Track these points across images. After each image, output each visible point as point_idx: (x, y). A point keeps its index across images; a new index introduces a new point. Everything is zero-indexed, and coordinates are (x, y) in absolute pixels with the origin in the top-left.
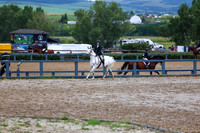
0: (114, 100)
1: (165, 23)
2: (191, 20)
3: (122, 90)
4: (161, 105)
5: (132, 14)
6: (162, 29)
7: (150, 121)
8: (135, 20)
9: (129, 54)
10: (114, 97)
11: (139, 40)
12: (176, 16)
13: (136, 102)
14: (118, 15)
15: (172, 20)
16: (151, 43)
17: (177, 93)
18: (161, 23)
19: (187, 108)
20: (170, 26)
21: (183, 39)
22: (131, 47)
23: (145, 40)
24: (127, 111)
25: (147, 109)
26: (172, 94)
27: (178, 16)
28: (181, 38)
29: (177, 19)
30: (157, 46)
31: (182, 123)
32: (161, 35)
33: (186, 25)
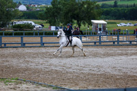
0: (7, 63)
1: (43, 10)
2: (60, 9)
3: (13, 57)
4: (40, 67)
5: (20, 4)
6: (41, 15)
7: (32, 78)
8: (22, 8)
9: (18, 31)
10: (7, 61)
11: (25, 22)
12: (50, 6)
13: (22, 65)
14: (10, 4)
15: (47, 9)
16: (33, 24)
17: (51, 58)
18: (40, 11)
19: (57, 69)
20: (46, 12)
21: (55, 22)
22: (19, 27)
23: (30, 22)
24: (17, 71)
25: (30, 69)
26: (47, 59)
27: (51, 6)
28: (53, 21)
29: (50, 8)
30: (38, 26)
31: (54, 79)
32: (40, 19)
33: (57, 12)
